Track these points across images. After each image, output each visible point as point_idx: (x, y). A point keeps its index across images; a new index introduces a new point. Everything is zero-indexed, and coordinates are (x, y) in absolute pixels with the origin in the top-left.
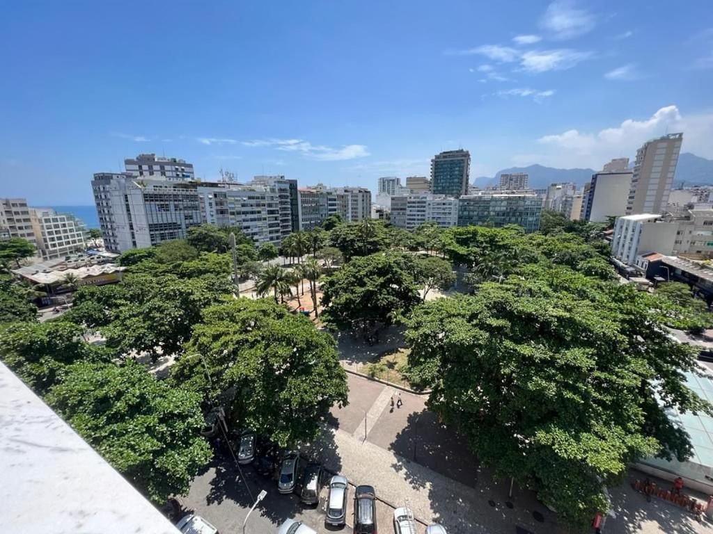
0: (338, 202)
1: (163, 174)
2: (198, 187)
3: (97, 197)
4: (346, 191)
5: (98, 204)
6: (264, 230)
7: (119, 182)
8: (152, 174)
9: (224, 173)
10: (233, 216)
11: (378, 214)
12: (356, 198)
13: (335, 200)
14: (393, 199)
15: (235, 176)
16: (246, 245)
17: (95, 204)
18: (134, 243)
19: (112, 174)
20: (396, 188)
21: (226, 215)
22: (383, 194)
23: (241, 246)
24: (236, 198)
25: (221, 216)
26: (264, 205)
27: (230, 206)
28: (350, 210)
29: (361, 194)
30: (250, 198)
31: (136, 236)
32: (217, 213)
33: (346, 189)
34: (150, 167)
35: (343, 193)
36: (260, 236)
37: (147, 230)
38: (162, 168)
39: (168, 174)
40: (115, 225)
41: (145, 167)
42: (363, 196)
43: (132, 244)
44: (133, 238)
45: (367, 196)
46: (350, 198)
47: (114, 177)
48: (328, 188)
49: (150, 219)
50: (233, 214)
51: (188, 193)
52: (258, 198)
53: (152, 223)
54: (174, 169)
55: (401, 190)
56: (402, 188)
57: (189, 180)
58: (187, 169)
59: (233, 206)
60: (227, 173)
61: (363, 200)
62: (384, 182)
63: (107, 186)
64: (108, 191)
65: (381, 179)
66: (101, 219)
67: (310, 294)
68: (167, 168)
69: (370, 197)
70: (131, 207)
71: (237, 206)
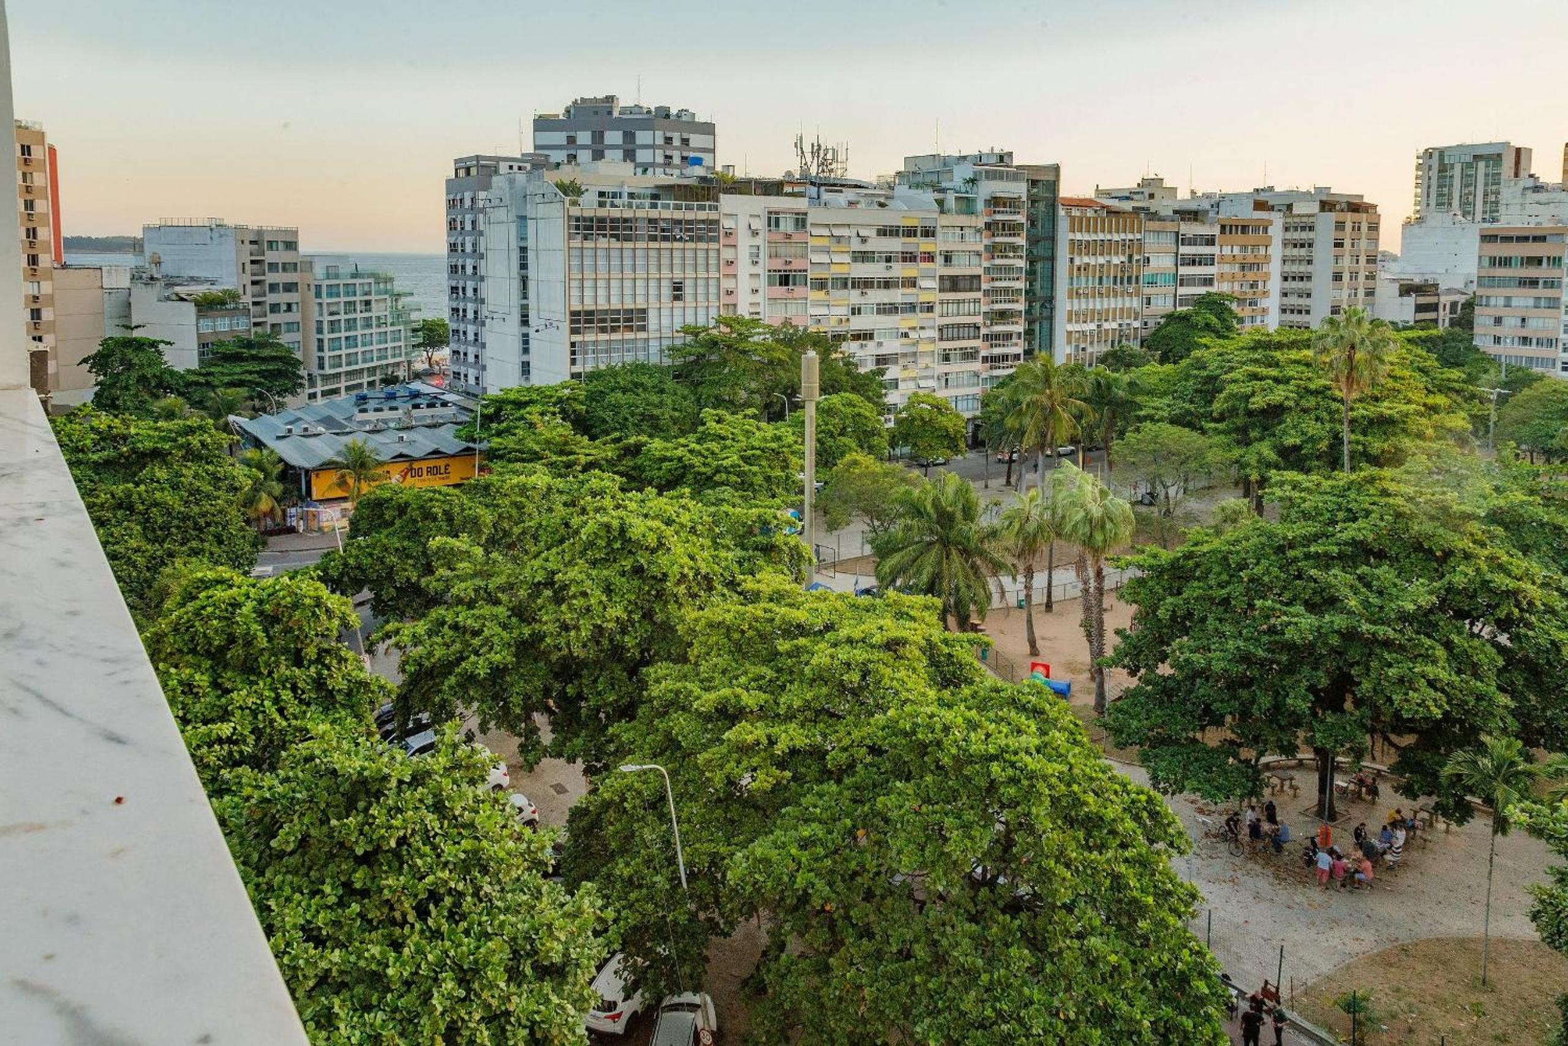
0: (1227, 251)
1: (629, 155)
2: (722, 196)
3: (452, 225)
4: (1260, 206)
5: (453, 247)
6: (922, 348)
7: (512, 182)
8: (598, 155)
9: (807, 149)
10: (820, 295)
11: (1411, 301)
12: (1305, 235)
13: (1210, 241)
14: (1488, 238)
15: (841, 157)
16: (854, 397)
17: (444, 250)
18: (526, 368)
19: (499, 159)
20: (1509, 192)
21: (799, 291)
22: (1437, 218)
23: (835, 399)
24: (837, 232)
25: (780, 291)
26: (930, 257)
27: (816, 258)
28: (1275, 285)
29: (1332, 217)
30: (883, 232)
31: (533, 345)
32: (771, 283)
33: (1262, 197)
34: (598, 137)
35: (1248, 214)
36: (905, 367)
37: (566, 326)
38: (629, 137)
39: (643, 156)
40: (484, 311)
41: (584, 137)
42: (1340, 226)
43: (517, 369)
44: (526, 351)
45: (1357, 228)
46: (1276, 232)
47: (503, 168)
48: (1183, 194)
49: (575, 293)
50: (821, 284)
51: (690, 216)
52: (911, 232)
53: (579, 308)
54: (660, 141)
55: (1532, 197)
56: (1538, 189)
57: (699, 171)
58: (696, 140)
59: (825, 259)
60: (817, 150)
61: (1339, 245)
62: (1443, 168)
63: (482, 195)
64: (483, 210)
65: (1428, 154)
66: (454, 289)
67: (1079, 615)
68: (643, 137)
69: (1374, 227)
70: (531, 255)
71: (836, 259)
